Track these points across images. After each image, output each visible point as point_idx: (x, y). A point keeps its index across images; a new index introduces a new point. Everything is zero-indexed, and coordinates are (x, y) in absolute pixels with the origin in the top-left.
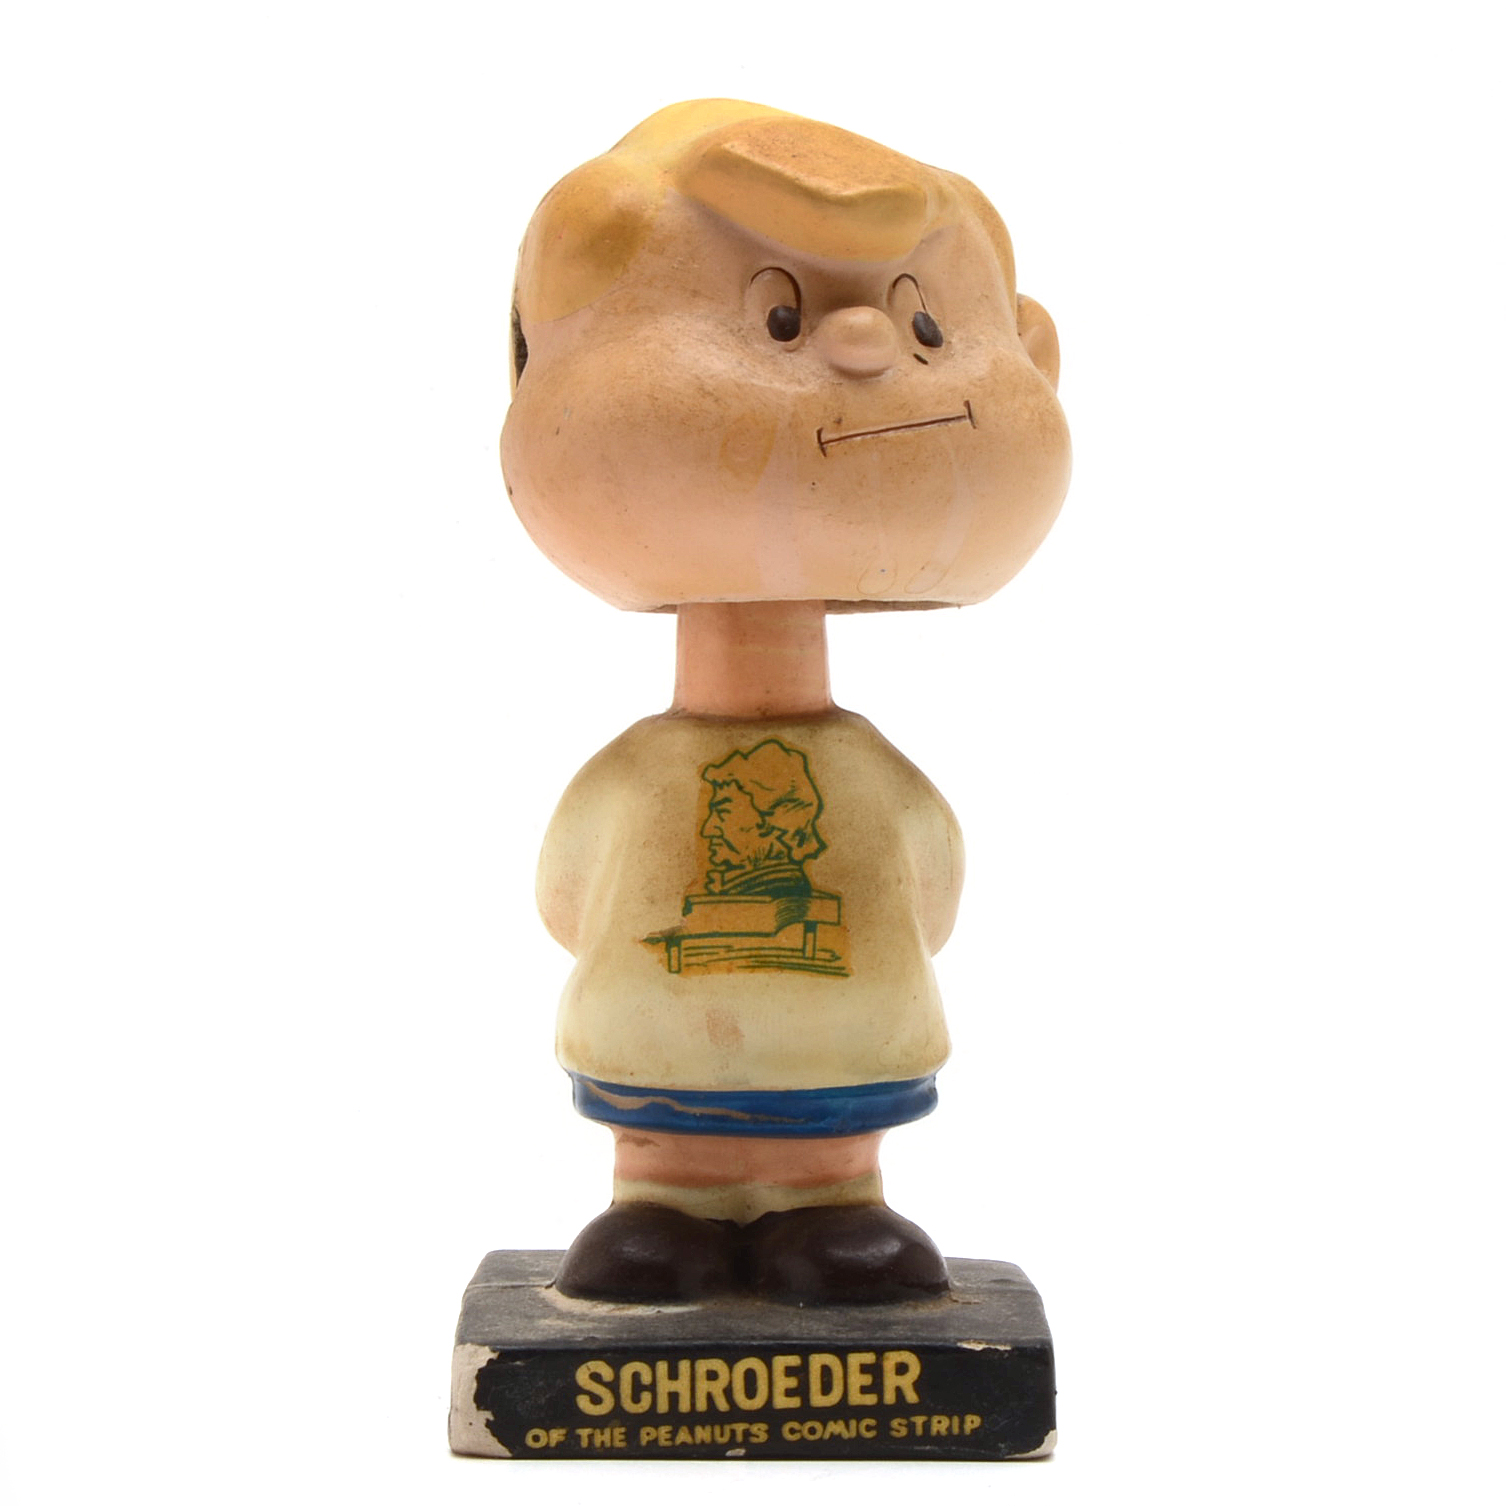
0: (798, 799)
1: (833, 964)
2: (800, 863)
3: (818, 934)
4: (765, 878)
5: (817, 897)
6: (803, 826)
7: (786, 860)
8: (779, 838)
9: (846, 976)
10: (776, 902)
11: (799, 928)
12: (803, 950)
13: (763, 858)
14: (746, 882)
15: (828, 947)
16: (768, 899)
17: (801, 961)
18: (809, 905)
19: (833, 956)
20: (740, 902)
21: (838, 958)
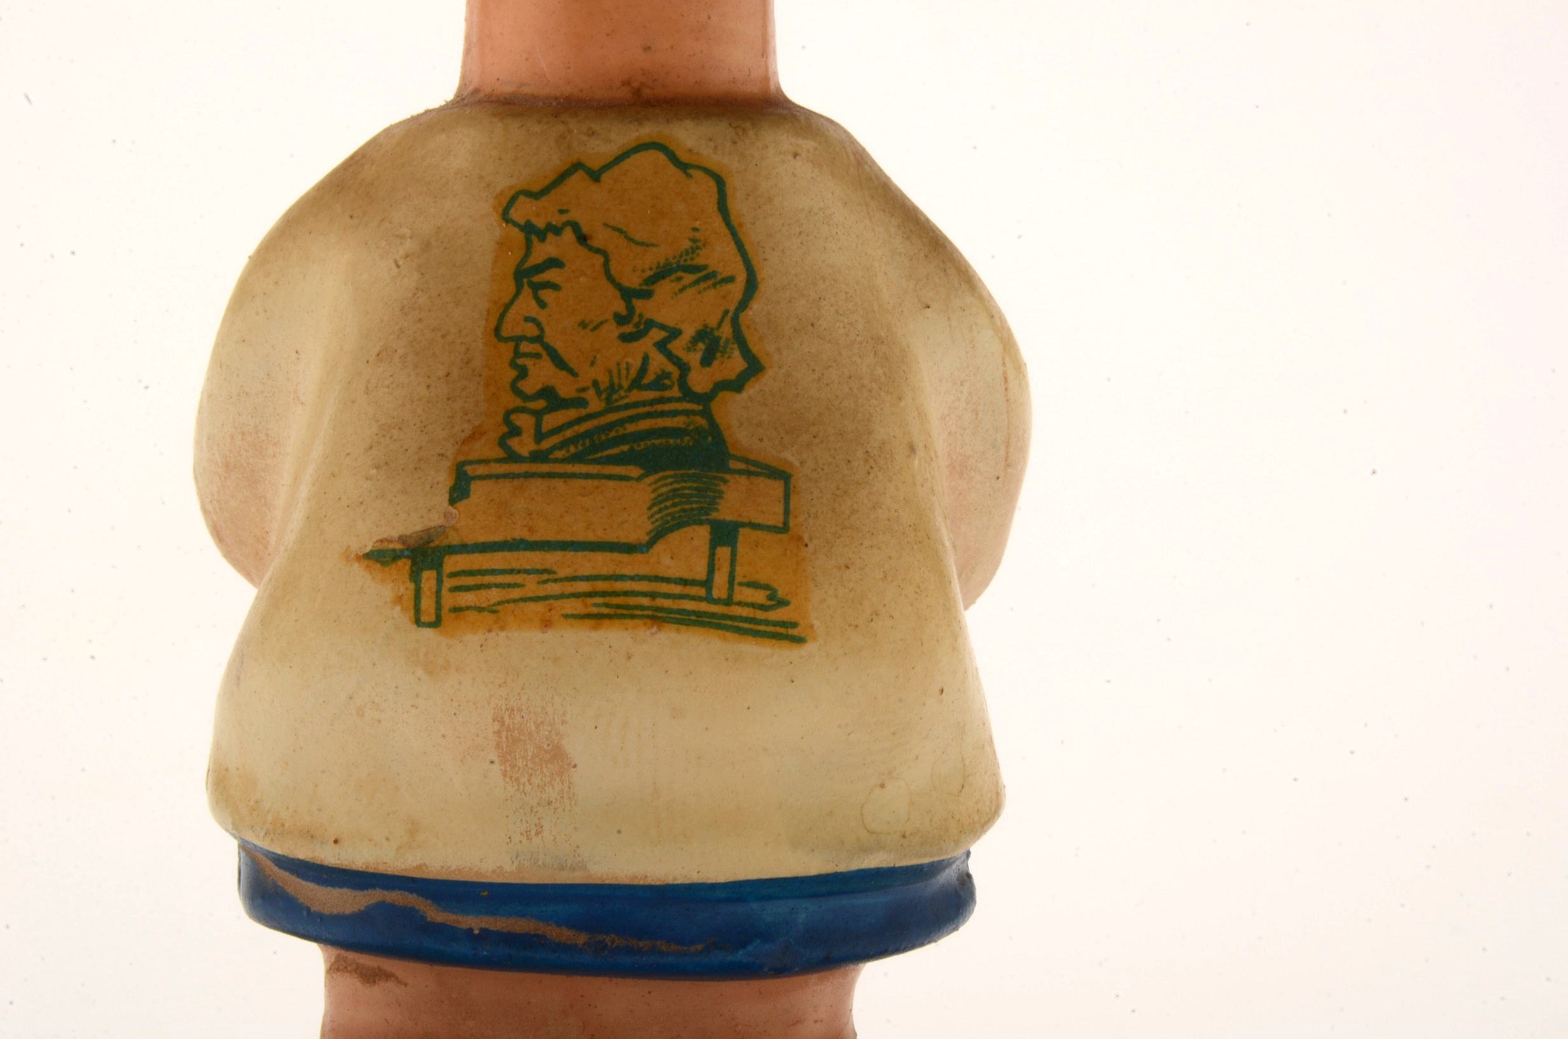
0: (705, 267)
1: (773, 615)
2: (705, 399)
3: (741, 549)
4: (631, 428)
5: (740, 472)
6: (713, 322)
7: (675, 392)
8: (662, 346)
9: (799, 640)
10: (651, 479)
11: (700, 535)
12: (707, 584)
13: (625, 384)
14: (588, 434)
15: (762, 578)
16: (634, 471)
17: (704, 607)
18: (723, 487)
19: (770, 598)
20: (573, 476)
21: (783, 603)
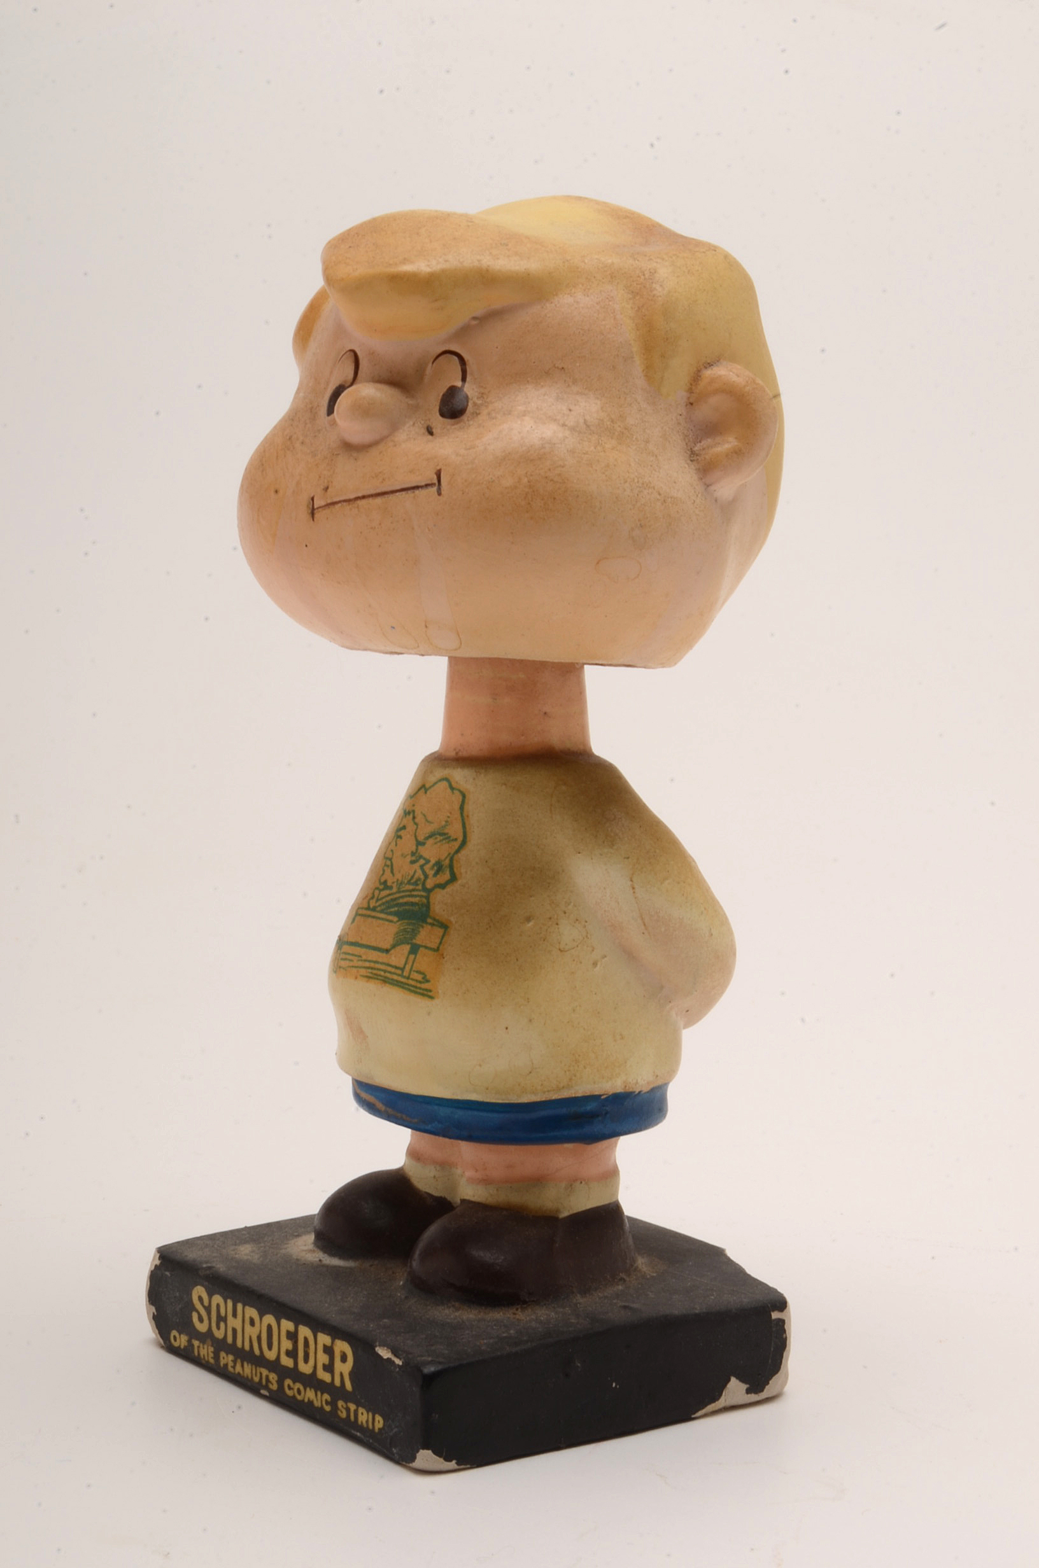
0: (447, 834)
1: (424, 986)
2: (429, 891)
3: (418, 956)
4: (401, 901)
5: (430, 924)
6: (443, 858)
7: (420, 887)
8: (422, 867)
9: (431, 998)
10: (400, 923)
11: (406, 948)
12: (403, 969)
13: (406, 881)
14: (387, 902)
15: (422, 970)
16: (395, 919)
17: (400, 979)
18: (421, 929)
19: (423, 978)
20: (379, 918)
21: (428, 981)
